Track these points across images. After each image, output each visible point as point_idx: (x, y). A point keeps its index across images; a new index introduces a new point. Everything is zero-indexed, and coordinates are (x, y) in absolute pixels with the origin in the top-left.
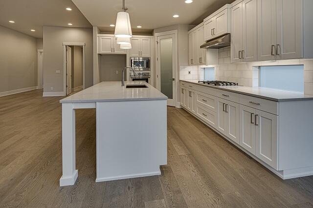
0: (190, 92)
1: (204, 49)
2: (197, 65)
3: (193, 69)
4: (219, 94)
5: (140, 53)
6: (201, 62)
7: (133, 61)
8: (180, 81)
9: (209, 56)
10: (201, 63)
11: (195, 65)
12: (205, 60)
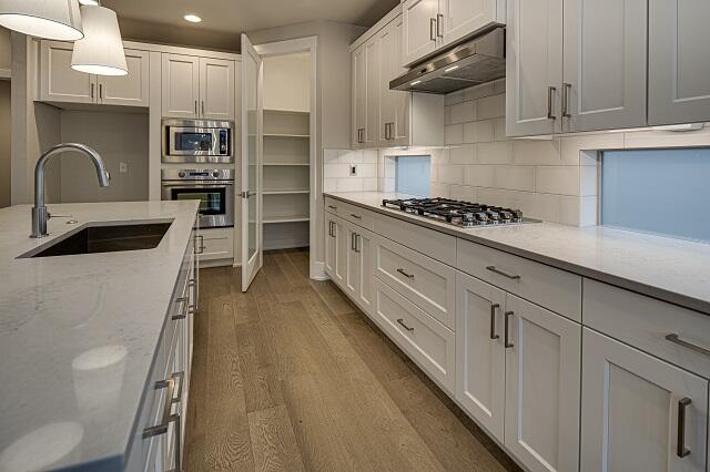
0: (355, 236)
1: (400, 94)
2: (377, 146)
3: (364, 160)
4: (475, 261)
5: (199, 107)
6: (391, 134)
7: (173, 131)
8: (324, 195)
9: (417, 117)
10: (389, 140)
11: (371, 146)
12: (405, 131)
